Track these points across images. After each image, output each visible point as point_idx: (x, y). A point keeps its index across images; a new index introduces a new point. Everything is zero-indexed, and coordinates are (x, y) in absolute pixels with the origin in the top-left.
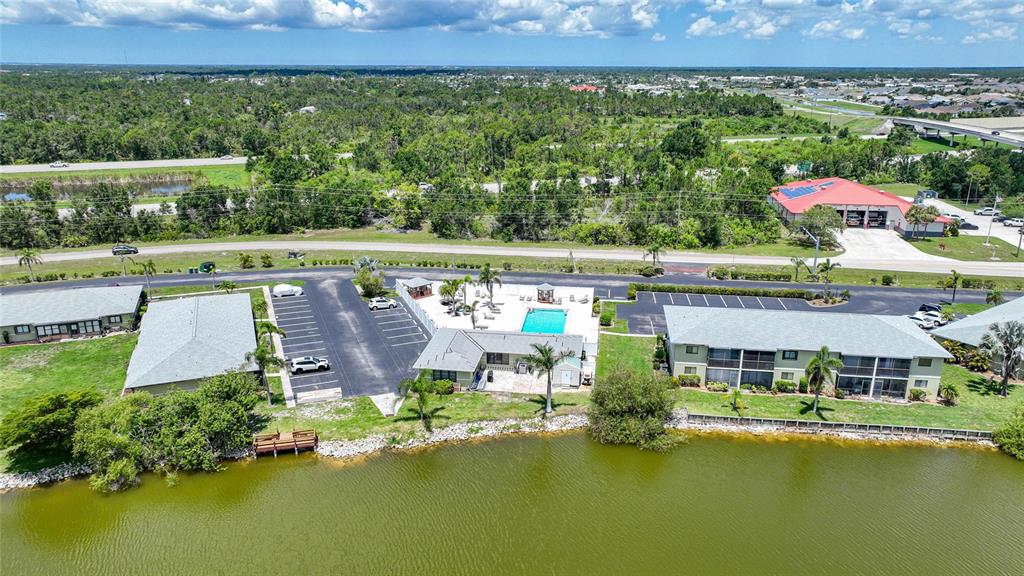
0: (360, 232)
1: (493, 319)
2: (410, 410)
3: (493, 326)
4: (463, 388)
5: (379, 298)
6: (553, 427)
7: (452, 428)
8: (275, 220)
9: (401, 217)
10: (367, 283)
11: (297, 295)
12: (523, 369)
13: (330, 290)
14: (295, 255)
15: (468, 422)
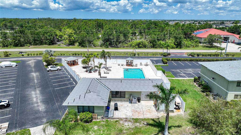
0: (52, 46)
1: (109, 73)
3: (109, 76)
4: (99, 117)
5: (52, 66)
8: (17, 41)
9: (67, 41)
11: (14, 66)
12: (134, 100)
13: (31, 64)
14: (22, 52)
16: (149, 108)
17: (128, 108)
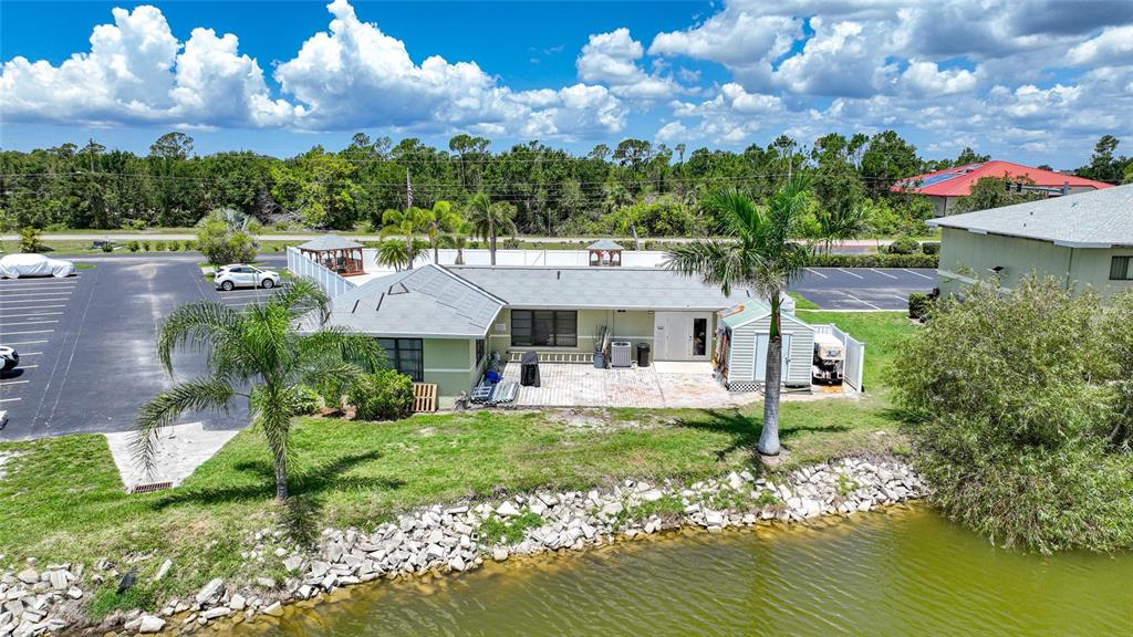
2: (241, 467)
4: (448, 402)
5: (238, 265)
6: (804, 503)
7: (410, 522)
8: (85, 204)
9: (318, 207)
10: (217, 241)
11: (59, 276)
12: (622, 353)
13: (141, 273)
14: (104, 244)
15: (479, 497)
16: (690, 382)
17: (587, 381)
